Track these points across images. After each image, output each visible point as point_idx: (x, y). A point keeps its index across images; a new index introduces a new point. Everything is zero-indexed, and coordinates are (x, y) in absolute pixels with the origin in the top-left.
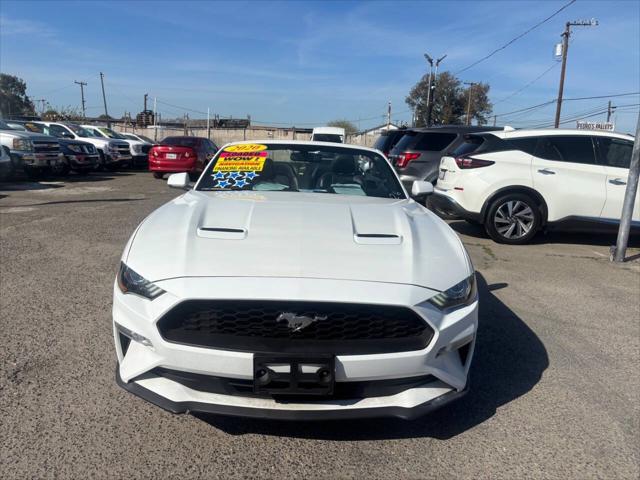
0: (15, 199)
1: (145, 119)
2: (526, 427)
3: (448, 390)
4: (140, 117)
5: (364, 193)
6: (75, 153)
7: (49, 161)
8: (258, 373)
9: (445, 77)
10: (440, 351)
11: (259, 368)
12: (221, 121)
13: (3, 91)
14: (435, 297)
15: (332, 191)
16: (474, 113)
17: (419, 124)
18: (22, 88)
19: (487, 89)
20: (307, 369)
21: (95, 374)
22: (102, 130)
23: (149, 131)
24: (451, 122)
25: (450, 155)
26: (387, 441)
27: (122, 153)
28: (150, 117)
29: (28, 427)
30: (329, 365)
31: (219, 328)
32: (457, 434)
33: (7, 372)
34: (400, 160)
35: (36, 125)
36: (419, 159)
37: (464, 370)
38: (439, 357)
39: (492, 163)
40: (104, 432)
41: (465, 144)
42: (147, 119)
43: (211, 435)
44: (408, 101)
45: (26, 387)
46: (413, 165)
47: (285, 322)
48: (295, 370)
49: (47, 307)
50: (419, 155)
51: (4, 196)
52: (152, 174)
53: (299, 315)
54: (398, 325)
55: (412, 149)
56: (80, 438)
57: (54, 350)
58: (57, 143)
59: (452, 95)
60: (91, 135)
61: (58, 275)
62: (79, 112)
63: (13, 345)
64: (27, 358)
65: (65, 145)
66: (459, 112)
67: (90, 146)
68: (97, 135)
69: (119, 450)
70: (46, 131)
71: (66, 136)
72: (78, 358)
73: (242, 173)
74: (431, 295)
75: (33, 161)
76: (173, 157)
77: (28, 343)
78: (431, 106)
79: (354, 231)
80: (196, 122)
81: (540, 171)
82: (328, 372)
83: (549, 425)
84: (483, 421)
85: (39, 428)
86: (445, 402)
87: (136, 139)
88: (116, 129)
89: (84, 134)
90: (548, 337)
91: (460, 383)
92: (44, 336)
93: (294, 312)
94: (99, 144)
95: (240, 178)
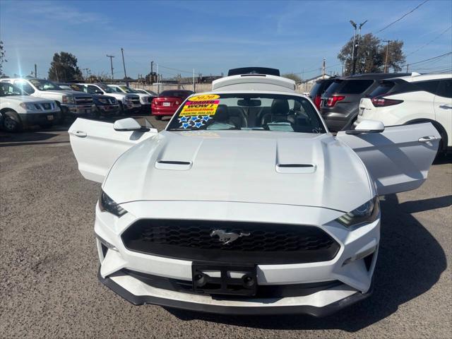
0: (61, 137)
1: (151, 79)
2: (423, 323)
3: (354, 292)
4: (147, 77)
5: (292, 130)
6: (103, 104)
7: (86, 110)
8: (196, 277)
9: (368, 37)
10: (345, 261)
11: (197, 273)
12: (203, 78)
13: (62, 64)
14: (343, 217)
15: (267, 129)
16: (390, 63)
17: (346, 74)
18: (74, 61)
19: (401, 44)
20: (234, 275)
21: (91, 266)
22: (122, 87)
23: (154, 87)
24: (373, 72)
25: (367, 96)
26: (304, 331)
27: (134, 103)
28: (155, 77)
29: (37, 308)
30: (252, 272)
31: (167, 240)
32: (363, 328)
33: (32, 263)
34: (329, 101)
35: (78, 86)
36: (344, 100)
37: (368, 275)
38: (345, 266)
39: (402, 101)
40: (89, 313)
41: (379, 87)
42: (153, 79)
43: (166, 319)
44: (340, 57)
45: (42, 276)
46: (339, 105)
47: (217, 237)
48: (225, 275)
49: (68, 215)
50: (344, 97)
51: (56, 135)
52: (153, 117)
53: (227, 232)
54: (309, 240)
55: (338, 93)
56: (72, 317)
57: (67, 247)
58: (91, 98)
59: (374, 50)
60: (114, 92)
61: (80, 191)
62: (109, 76)
63: (39, 244)
64: (47, 253)
65: (97, 99)
66: (380, 63)
67: (113, 99)
68: (119, 91)
69: (98, 329)
70: (85, 90)
71: (98, 92)
72: (82, 254)
73: (200, 117)
74: (338, 215)
75: (76, 110)
76: (168, 104)
77: (50, 242)
78: (355, 60)
79: (277, 162)
80: (186, 79)
81: (441, 107)
82: (251, 278)
83: (442, 321)
84: (386, 317)
85: (45, 309)
86: (351, 302)
87: (145, 93)
88: (132, 86)
89: (110, 91)
90: (446, 242)
91: (364, 287)
92: (62, 236)
93: (223, 229)
94: (119, 97)
95: (198, 120)
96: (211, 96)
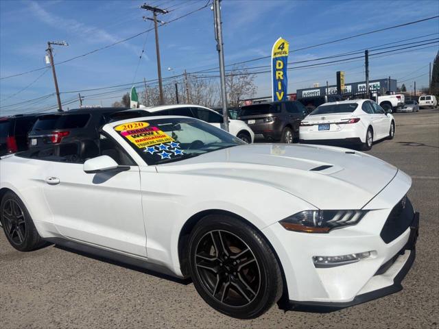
50: (69, 132)
95: (170, 148)
96: (138, 123)
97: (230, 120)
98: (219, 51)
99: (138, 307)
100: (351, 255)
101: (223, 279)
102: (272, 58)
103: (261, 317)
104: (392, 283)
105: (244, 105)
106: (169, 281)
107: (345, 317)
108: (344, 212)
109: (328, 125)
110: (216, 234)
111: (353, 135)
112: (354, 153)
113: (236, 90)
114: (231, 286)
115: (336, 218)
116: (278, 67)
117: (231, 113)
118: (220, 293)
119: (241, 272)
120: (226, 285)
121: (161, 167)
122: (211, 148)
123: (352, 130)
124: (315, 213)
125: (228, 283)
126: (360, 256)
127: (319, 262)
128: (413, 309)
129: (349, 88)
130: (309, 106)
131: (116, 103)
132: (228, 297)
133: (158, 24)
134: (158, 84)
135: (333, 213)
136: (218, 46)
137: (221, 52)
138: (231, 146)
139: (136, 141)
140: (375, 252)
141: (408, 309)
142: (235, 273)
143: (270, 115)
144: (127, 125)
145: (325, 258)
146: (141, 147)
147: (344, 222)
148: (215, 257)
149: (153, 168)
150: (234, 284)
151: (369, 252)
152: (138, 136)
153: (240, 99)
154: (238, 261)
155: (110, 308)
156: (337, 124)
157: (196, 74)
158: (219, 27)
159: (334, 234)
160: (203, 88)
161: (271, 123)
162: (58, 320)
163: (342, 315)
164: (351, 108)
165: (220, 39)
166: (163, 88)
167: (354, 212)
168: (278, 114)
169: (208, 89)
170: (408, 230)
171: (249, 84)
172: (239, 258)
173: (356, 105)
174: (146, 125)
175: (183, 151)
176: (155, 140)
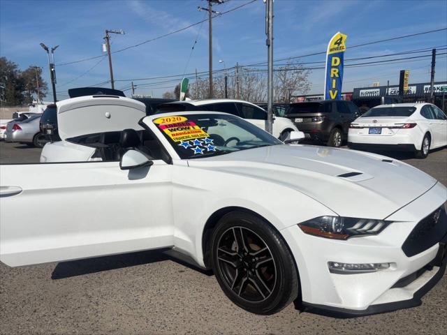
9: (3, 61)
16: (33, 89)
59: (12, 76)
66: (21, 89)
95: (204, 144)
96: (176, 117)
97: (275, 117)
98: (269, 46)
99: (162, 291)
100: (368, 265)
101: (242, 275)
102: (327, 54)
103: (275, 315)
104: (411, 297)
105: (296, 102)
106: (193, 271)
107: (359, 325)
108: (367, 221)
109: (380, 128)
110: (237, 230)
111: (407, 141)
112: (391, 161)
113: (289, 85)
114: (248, 281)
115: (356, 226)
116: (333, 64)
117: (279, 110)
118: (238, 287)
119: (259, 269)
120: (245, 280)
121: (192, 162)
122: (246, 146)
123: (406, 136)
124: (334, 219)
125: (246, 279)
126: (378, 267)
127: (335, 268)
128: (433, 327)
129: (413, 89)
130: (363, 107)
131: (167, 93)
132: (245, 292)
133: (213, 15)
134: (209, 76)
135: (354, 221)
136: (268, 41)
137: (270, 47)
138: (265, 146)
139: (173, 135)
140: (394, 263)
141: (427, 326)
142: (253, 270)
143: (319, 114)
144: (165, 119)
145: (341, 265)
146: (176, 141)
147: (365, 231)
148: (235, 252)
149: (185, 162)
150: (251, 280)
151: (389, 264)
152: (175, 130)
153: (293, 94)
154: (257, 259)
155: (137, 288)
156: (390, 128)
157: (249, 67)
158: (270, 21)
159: (352, 242)
160: (254, 82)
161: (320, 122)
162: (90, 294)
163: (357, 323)
164: (408, 112)
165: (270, 33)
166: (213, 80)
167: (376, 222)
168: (327, 113)
169: (259, 83)
170: (437, 246)
171: (303, 79)
172: (258, 256)
173: (414, 109)
174: (184, 119)
175: (215, 147)
176: (190, 135)
